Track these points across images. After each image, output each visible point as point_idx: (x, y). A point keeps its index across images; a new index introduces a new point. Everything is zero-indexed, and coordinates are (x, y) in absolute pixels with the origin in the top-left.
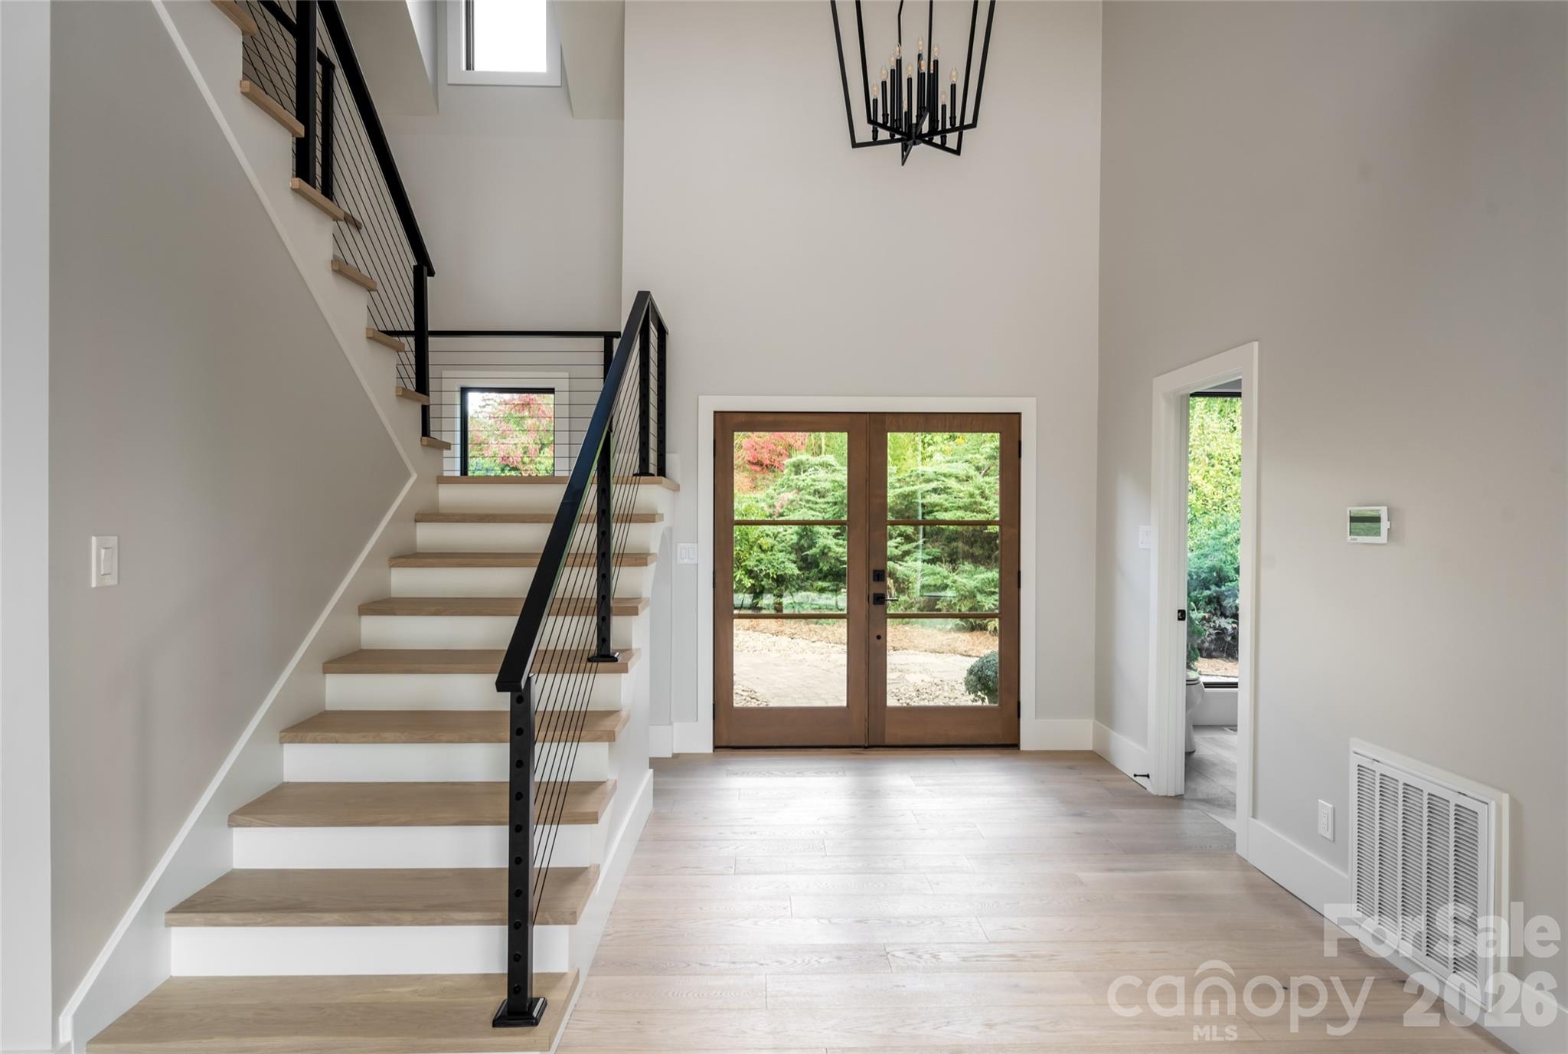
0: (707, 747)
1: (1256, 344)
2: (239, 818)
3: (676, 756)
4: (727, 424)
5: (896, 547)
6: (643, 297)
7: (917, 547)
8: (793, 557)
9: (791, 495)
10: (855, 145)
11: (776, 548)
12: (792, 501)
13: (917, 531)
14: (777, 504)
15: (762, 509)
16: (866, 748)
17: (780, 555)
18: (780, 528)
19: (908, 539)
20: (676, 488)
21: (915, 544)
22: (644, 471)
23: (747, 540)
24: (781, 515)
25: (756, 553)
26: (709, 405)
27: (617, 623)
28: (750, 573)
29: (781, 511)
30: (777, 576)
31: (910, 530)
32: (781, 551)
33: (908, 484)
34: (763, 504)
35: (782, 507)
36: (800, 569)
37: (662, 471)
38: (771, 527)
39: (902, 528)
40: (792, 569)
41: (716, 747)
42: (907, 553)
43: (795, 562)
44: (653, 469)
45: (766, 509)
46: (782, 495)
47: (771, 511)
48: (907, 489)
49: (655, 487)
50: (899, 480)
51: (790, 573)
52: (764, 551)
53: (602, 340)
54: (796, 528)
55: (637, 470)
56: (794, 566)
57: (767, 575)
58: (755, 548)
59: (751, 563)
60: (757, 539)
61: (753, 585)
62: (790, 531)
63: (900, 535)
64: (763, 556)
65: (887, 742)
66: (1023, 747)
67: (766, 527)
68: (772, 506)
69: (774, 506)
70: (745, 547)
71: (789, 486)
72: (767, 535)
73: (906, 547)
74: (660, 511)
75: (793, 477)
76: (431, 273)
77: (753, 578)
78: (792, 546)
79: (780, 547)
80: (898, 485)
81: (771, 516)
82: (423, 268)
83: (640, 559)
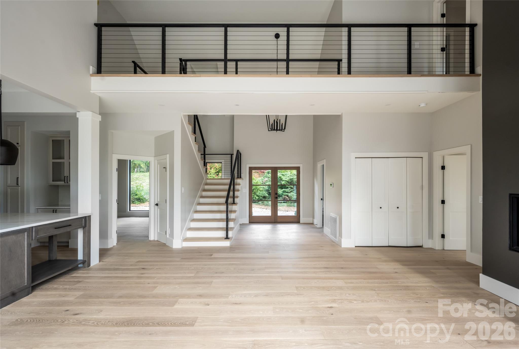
0: (248, 223)
1: (325, 160)
2: (192, 221)
3: (243, 224)
4: (251, 169)
5: (289, 190)
6: (238, 151)
7: (294, 190)
8: (267, 192)
9: (267, 179)
10: (269, 131)
11: (263, 190)
12: (267, 180)
13: (294, 187)
14: (264, 181)
15: (260, 182)
16: (274, 222)
17: (264, 192)
18: (264, 186)
19: (292, 188)
20: (243, 179)
21: (293, 189)
22: (238, 178)
23: (257, 189)
24: (265, 183)
25: (259, 192)
26: (248, 166)
27: (235, 199)
28: (257, 196)
29: (265, 182)
30: (264, 196)
31: (292, 186)
32: (264, 191)
33: (292, 176)
34: (261, 181)
35: (265, 181)
36: (268, 195)
37: (240, 177)
38: (262, 186)
39: (290, 186)
40: (267, 195)
41: (249, 222)
42: (292, 191)
43: (267, 193)
44: (239, 177)
45: (261, 182)
46: (265, 179)
47: (262, 182)
48: (292, 177)
49: (240, 180)
50: (290, 176)
51: (266, 196)
52: (261, 191)
53: (230, 155)
54: (267, 186)
55: (237, 177)
56: (267, 194)
57: (261, 196)
58: (259, 190)
59: (258, 194)
60: (259, 188)
61: (258, 198)
62: (266, 187)
63: (290, 187)
64: (260, 192)
65: (278, 221)
66: (300, 223)
67: (261, 186)
68: (262, 181)
69: (263, 181)
70: (256, 190)
71: (267, 177)
72: (261, 188)
73: (291, 190)
74: (240, 183)
75: (267, 175)
76: (206, 148)
77: (258, 197)
78: (267, 190)
79: (264, 190)
80: (290, 177)
81: (262, 183)
82: (205, 147)
83: (238, 190)
